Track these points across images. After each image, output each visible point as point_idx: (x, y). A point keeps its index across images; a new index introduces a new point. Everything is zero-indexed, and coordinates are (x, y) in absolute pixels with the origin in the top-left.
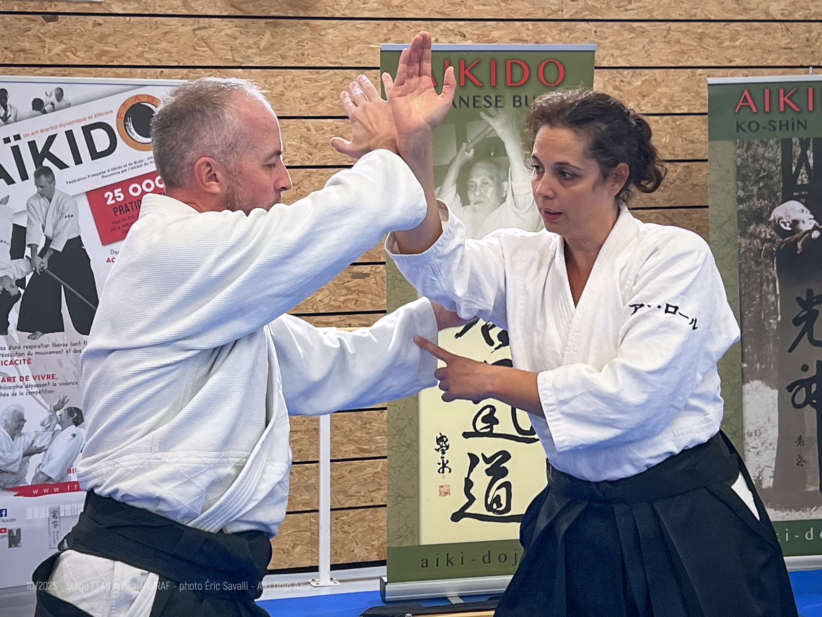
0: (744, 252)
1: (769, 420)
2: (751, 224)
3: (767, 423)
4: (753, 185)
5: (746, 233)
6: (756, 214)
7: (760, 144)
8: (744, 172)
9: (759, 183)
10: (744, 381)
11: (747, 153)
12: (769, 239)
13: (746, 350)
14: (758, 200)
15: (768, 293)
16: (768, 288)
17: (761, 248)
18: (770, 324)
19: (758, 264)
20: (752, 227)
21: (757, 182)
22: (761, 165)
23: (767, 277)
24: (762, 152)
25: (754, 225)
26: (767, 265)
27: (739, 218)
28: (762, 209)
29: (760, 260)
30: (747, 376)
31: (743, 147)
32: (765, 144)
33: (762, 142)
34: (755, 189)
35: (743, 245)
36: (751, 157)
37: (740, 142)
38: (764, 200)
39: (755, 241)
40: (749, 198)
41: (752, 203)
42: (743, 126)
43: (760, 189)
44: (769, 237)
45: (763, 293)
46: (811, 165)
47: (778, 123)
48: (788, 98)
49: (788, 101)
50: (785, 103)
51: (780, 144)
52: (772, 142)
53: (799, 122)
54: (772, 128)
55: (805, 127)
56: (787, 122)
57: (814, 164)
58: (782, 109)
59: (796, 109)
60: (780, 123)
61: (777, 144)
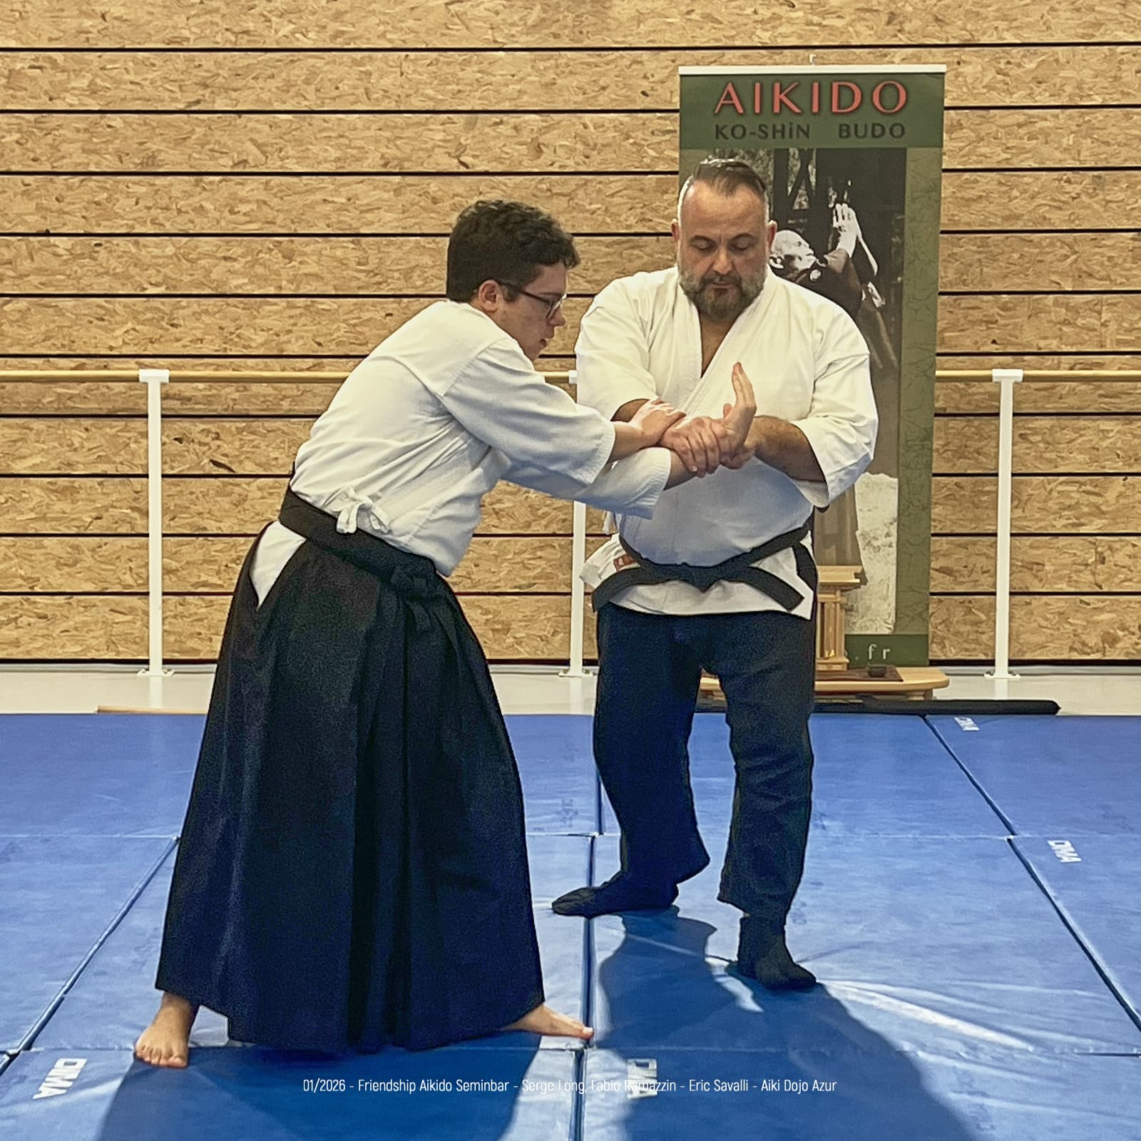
32: (753, 155)
33: (748, 152)
42: (724, 131)
46: (813, 184)
47: (771, 127)
48: (786, 95)
49: (786, 100)
50: (781, 101)
51: (772, 156)
52: (761, 153)
53: (799, 127)
54: (763, 135)
55: (807, 134)
56: (783, 126)
57: (816, 183)
58: (777, 110)
59: (797, 110)
60: (774, 126)
61: (768, 155)
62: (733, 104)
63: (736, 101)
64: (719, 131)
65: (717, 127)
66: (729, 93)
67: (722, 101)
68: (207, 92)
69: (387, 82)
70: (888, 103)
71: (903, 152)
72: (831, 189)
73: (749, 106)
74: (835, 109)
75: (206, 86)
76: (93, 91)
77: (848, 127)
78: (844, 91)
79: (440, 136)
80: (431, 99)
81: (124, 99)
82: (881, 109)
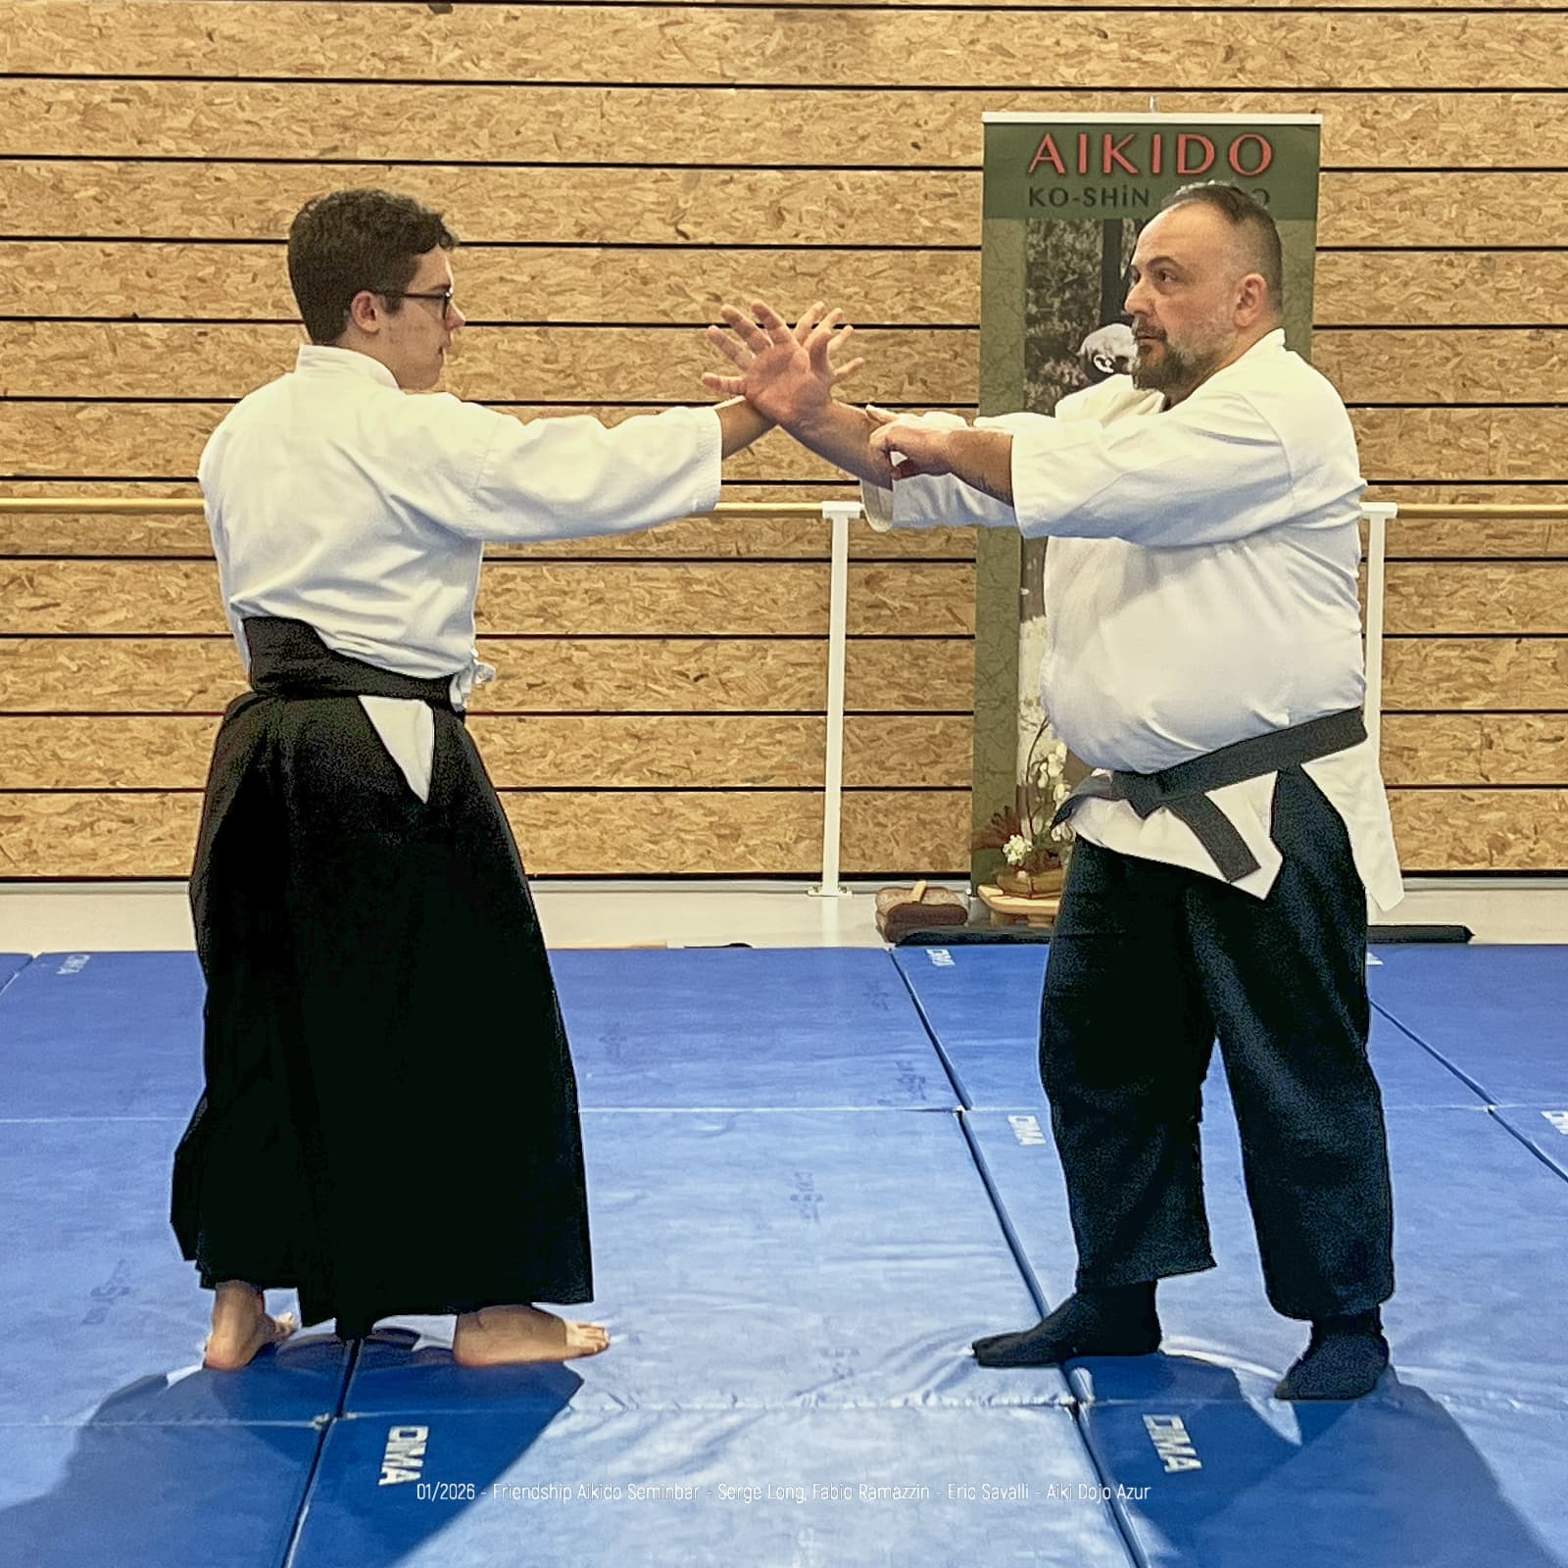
2: (1046, 361)
4: (1051, 296)
5: (1037, 374)
6: (1056, 345)
7: (1068, 227)
8: (1038, 273)
9: (1064, 293)
10: (1022, 618)
11: (1045, 240)
13: (1028, 568)
14: (1061, 320)
20: (1048, 367)
21: (1061, 290)
22: (1067, 264)
24: (1071, 240)
25: (1052, 364)
27: (1028, 351)
28: (1066, 335)
30: (1028, 610)
31: (1038, 232)
32: (1077, 228)
33: (1071, 223)
34: (1057, 303)
35: (1033, 395)
36: (1052, 250)
37: (1034, 223)
38: (1071, 321)
39: (1052, 389)
40: (1046, 317)
41: (1049, 326)
42: (1039, 196)
43: (1064, 303)
44: (1075, 383)
47: (1099, 193)
48: (1120, 151)
49: (1118, 156)
50: (1113, 158)
51: (1101, 228)
52: (1088, 225)
53: (1135, 192)
54: (1090, 202)
55: (1146, 202)
56: (1115, 191)
58: (1108, 170)
59: (1132, 170)
60: (1104, 192)
61: (1096, 227)
62: (1053, 162)
63: (1055, 156)
64: (1033, 196)
65: (1031, 191)
66: (1046, 148)
67: (1038, 158)
68: (347, 136)
69: (583, 126)
70: (1249, 162)
73: (1072, 165)
74: (1181, 170)
75: (346, 129)
76: (196, 132)
78: (1194, 147)
79: (651, 197)
80: (642, 149)
81: (237, 144)
82: (1238, 169)
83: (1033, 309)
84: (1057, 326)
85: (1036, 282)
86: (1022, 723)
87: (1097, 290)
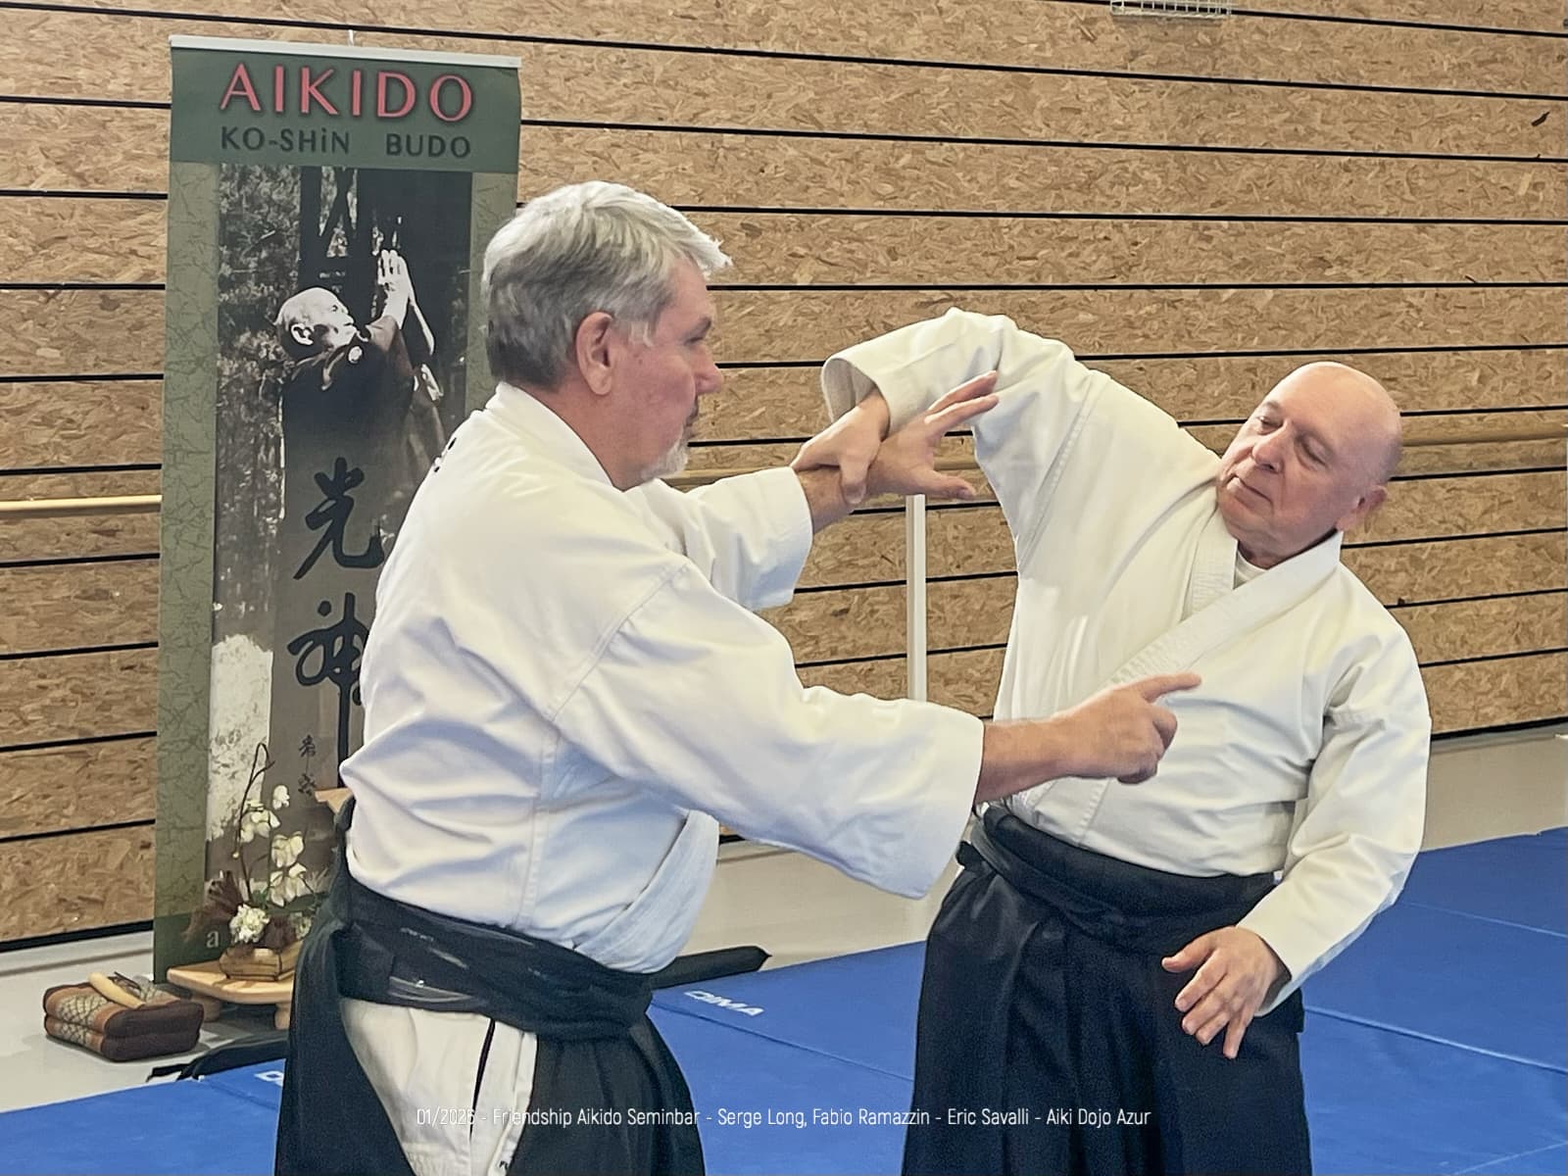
0: (227, 387)
1: (255, 711)
2: (241, 333)
3: (252, 719)
4: (246, 256)
5: (231, 347)
6: (253, 312)
7: (264, 175)
8: (232, 228)
9: (260, 252)
10: (215, 640)
11: (239, 189)
12: (273, 361)
13: (223, 578)
14: (257, 284)
15: (266, 466)
16: (267, 456)
17: (258, 379)
18: (266, 525)
19: (251, 409)
20: (243, 339)
21: (257, 248)
23: (266, 435)
24: (267, 190)
25: (248, 334)
26: (267, 411)
27: (221, 320)
28: (263, 301)
29: (255, 403)
30: (221, 628)
31: (232, 179)
32: (273, 176)
33: (267, 170)
34: (252, 263)
35: (227, 372)
36: (247, 201)
37: (227, 169)
38: (267, 285)
39: (248, 364)
40: (240, 280)
41: (245, 290)
42: (233, 137)
43: (260, 263)
44: (272, 357)
45: (259, 466)
46: (354, 221)
47: (297, 134)
48: (317, 88)
49: (317, 95)
50: (311, 97)
51: (299, 176)
52: (284, 172)
53: (334, 134)
54: (287, 146)
55: (345, 147)
56: (313, 133)
57: (357, 218)
58: (305, 110)
59: (332, 111)
60: (301, 133)
61: (294, 175)
62: (247, 98)
63: (249, 92)
64: (226, 137)
65: (224, 129)
66: (240, 79)
67: (231, 92)
70: (450, 107)
71: (467, 178)
72: (376, 229)
74: (382, 113)
77: (398, 138)
78: (393, 87)
82: (441, 116)
83: (226, 270)
84: (253, 290)
85: (229, 239)
86: (213, 766)
87: (294, 250)
